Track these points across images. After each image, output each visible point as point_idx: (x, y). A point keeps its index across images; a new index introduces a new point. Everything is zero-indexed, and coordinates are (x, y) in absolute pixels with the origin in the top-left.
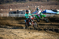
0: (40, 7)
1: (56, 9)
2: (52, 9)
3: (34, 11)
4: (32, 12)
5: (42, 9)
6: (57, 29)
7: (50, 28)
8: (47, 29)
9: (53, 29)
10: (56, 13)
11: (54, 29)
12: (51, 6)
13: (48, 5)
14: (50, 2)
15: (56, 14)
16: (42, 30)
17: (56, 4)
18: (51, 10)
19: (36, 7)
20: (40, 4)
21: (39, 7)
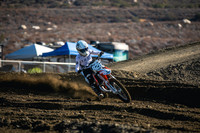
0: (45, 31)
1: (112, 40)
2: (93, 37)
3: (17, 44)
4: (9, 51)
5: (50, 36)
6: (111, 124)
7: (80, 122)
8: (69, 126)
9: (94, 125)
10: (111, 56)
11: (101, 126)
12: (89, 25)
13: (77, 20)
14: (85, 9)
15: (110, 60)
16: (48, 128)
17: (114, 20)
18: (92, 42)
19: (24, 27)
20: (42, 17)
21: (37, 28)
